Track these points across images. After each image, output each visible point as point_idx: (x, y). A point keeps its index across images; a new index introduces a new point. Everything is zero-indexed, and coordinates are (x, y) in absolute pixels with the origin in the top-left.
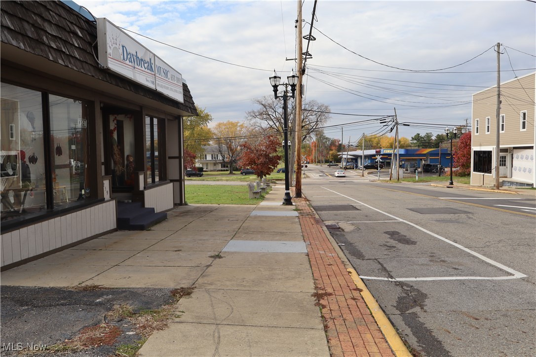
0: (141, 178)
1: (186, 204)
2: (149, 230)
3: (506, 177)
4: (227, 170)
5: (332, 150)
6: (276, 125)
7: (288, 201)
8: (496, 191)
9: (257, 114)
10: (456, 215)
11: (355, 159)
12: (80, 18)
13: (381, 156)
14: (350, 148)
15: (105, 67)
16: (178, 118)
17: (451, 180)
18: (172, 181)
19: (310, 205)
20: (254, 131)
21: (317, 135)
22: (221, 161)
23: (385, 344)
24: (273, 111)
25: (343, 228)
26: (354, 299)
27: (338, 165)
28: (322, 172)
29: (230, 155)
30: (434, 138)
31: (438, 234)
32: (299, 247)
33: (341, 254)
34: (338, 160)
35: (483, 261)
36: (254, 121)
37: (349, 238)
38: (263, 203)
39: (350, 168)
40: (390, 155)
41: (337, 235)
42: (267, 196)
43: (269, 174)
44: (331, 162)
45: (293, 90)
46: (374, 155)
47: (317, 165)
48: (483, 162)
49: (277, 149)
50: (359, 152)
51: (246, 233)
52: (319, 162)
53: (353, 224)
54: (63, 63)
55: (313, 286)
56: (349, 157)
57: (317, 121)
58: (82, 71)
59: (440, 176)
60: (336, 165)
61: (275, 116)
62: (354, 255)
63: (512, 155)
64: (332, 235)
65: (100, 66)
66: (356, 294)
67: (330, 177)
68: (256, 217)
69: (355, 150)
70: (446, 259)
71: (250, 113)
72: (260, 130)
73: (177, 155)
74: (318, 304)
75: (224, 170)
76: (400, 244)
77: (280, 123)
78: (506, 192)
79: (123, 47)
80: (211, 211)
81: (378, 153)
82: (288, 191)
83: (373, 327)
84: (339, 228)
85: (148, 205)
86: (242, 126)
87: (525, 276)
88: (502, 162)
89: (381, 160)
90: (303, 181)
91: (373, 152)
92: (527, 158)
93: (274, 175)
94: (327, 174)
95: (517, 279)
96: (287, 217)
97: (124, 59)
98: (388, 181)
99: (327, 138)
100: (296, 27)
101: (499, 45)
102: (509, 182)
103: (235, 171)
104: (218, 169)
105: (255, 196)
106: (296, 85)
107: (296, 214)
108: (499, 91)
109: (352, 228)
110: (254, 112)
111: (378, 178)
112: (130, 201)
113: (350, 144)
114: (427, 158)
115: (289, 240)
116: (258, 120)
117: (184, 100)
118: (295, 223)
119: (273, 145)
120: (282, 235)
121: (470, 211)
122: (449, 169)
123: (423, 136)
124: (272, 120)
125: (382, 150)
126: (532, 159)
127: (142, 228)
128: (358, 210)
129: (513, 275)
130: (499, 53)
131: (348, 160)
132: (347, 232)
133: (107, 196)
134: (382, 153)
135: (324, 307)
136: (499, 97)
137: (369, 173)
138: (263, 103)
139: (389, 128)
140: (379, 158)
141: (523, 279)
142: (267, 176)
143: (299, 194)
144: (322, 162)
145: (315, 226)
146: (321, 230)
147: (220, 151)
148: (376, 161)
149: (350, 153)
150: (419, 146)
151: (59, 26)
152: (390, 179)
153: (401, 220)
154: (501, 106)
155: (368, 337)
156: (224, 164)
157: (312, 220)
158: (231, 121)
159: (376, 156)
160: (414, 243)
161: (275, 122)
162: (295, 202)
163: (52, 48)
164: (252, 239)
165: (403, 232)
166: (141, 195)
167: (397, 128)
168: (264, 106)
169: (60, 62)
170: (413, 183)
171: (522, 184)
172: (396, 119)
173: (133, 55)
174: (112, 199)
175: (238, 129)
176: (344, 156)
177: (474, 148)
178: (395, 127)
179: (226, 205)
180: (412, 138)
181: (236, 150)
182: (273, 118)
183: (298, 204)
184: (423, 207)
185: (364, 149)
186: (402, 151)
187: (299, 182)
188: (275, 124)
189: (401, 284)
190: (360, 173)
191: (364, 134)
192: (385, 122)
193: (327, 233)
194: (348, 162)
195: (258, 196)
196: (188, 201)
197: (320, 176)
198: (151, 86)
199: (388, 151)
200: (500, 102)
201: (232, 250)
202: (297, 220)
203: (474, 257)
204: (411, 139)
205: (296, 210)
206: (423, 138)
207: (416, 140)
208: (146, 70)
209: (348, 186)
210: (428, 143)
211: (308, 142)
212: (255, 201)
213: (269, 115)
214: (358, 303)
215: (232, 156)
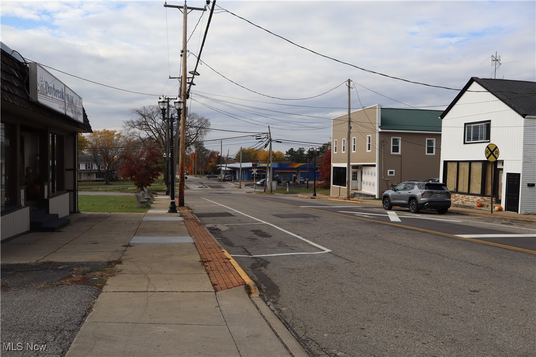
0: (46, 187)
1: (79, 212)
2: (60, 231)
3: (357, 190)
4: (102, 181)
5: (211, 162)
6: (155, 136)
7: (173, 209)
8: (347, 201)
9: (136, 124)
10: (307, 219)
11: (234, 171)
12: (14, 61)
13: (257, 169)
14: (228, 160)
15: (35, 101)
16: (74, 135)
17: (315, 192)
18: (68, 191)
19: (192, 213)
20: (132, 141)
21: (196, 147)
22: (96, 171)
23: (240, 278)
24: (153, 121)
25: (220, 229)
26: (225, 262)
27: (217, 177)
28: (201, 183)
29: (106, 165)
30: (305, 153)
31: (288, 231)
32: (189, 240)
33: (218, 243)
34: (218, 172)
35: (311, 245)
36: (132, 130)
37: (224, 235)
38: (150, 211)
39: (228, 180)
40: (265, 168)
41: (215, 233)
42: (152, 205)
43: (150, 186)
44: (210, 174)
45: (179, 114)
46: (250, 168)
47: (196, 176)
48: (340, 177)
49: (158, 161)
50: (237, 165)
51: (144, 232)
52: (198, 173)
53: (227, 226)
54: (11, 101)
55: (200, 258)
56: (227, 169)
57: (197, 134)
58: (22, 105)
59: (308, 188)
60: (215, 177)
61: (154, 127)
62: (227, 245)
63: (362, 171)
64: (212, 233)
65: (30, 99)
66: (226, 261)
67: (209, 188)
68: (148, 222)
69: (234, 163)
70: (289, 245)
71: (129, 122)
72: (139, 141)
73: (72, 168)
74: (203, 265)
75: (99, 181)
76: (260, 237)
77: (159, 134)
78: (354, 202)
79: (46, 82)
80: (107, 218)
81: (254, 166)
82: (173, 201)
83: (235, 273)
84: (217, 229)
85: (52, 211)
86: (119, 135)
87: (331, 251)
88: (355, 178)
89: (257, 173)
90: (186, 191)
91: (249, 165)
92: (371, 174)
93: (154, 186)
94: (207, 186)
95: (326, 253)
96: (175, 221)
97: (46, 93)
98: (262, 193)
99: (206, 150)
100: (181, 56)
101: (349, 81)
102: (359, 194)
103: (111, 181)
104: (92, 179)
105: (142, 205)
106: (181, 109)
107: (181, 219)
108: (350, 118)
109: (227, 228)
110: (133, 123)
111: (253, 190)
113: (229, 157)
114: (298, 172)
115: (179, 236)
116: (137, 130)
117: (84, 120)
118: (182, 225)
119: (154, 156)
120: (174, 233)
121: (317, 215)
122: (313, 182)
123: (296, 151)
124: (152, 130)
125: (258, 163)
126: (375, 175)
127: (53, 230)
128: (233, 216)
129: (324, 251)
130: (349, 87)
131: (226, 172)
132: (223, 231)
133: (23, 203)
134: (258, 166)
135: (207, 266)
136: (349, 124)
137: (246, 185)
138: (143, 113)
139: (264, 144)
140: (255, 171)
141: (329, 252)
142: (148, 187)
143: (182, 203)
144: (202, 174)
145: (198, 227)
146: (203, 229)
147: (95, 161)
148: (253, 173)
149: (228, 165)
150: (292, 160)
151: (6, 72)
152: (265, 191)
153: (265, 223)
154: (351, 130)
155: (232, 276)
156: (99, 174)
157: (195, 223)
158: (107, 129)
159: (253, 169)
160: (270, 236)
161: (155, 133)
162: (179, 210)
163: (5, 90)
164: (150, 236)
165: (265, 230)
166: (47, 203)
167: (271, 144)
168: (144, 116)
169: (10, 100)
170: (284, 195)
171: (368, 195)
172: (270, 136)
173: (52, 88)
174: (26, 205)
175: (115, 138)
176: (223, 169)
177: (334, 165)
178: (269, 143)
179: (117, 213)
180: (287, 152)
181: (113, 160)
182: (152, 128)
183: (182, 211)
184: (285, 213)
185: (242, 162)
186: (276, 165)
187: (182, 192)
188: (154, 134)
189: (256, 258)
190: (237, 184)
191: (241, 148)
192: (261, 138)
193: (208, 231)
194: (226, 174)
195: (144, 205)
196: (80, 210)
197: (200, 187)
198: (63, 111)
199: (264, 165)
200: (350, 128)
201: (138, 242)
202: (183, 223)
203: (307, 243)
204: (285, 153)
205: (181, 216)
206: (296, 152)
207: (289, 154)
208: (60, 99)
209: (227, 197)
210: (301, 158)
211: (187, 154)
212: (142, 210)
213: (148, 125)
214: (227, 264)
215: (109, 166)
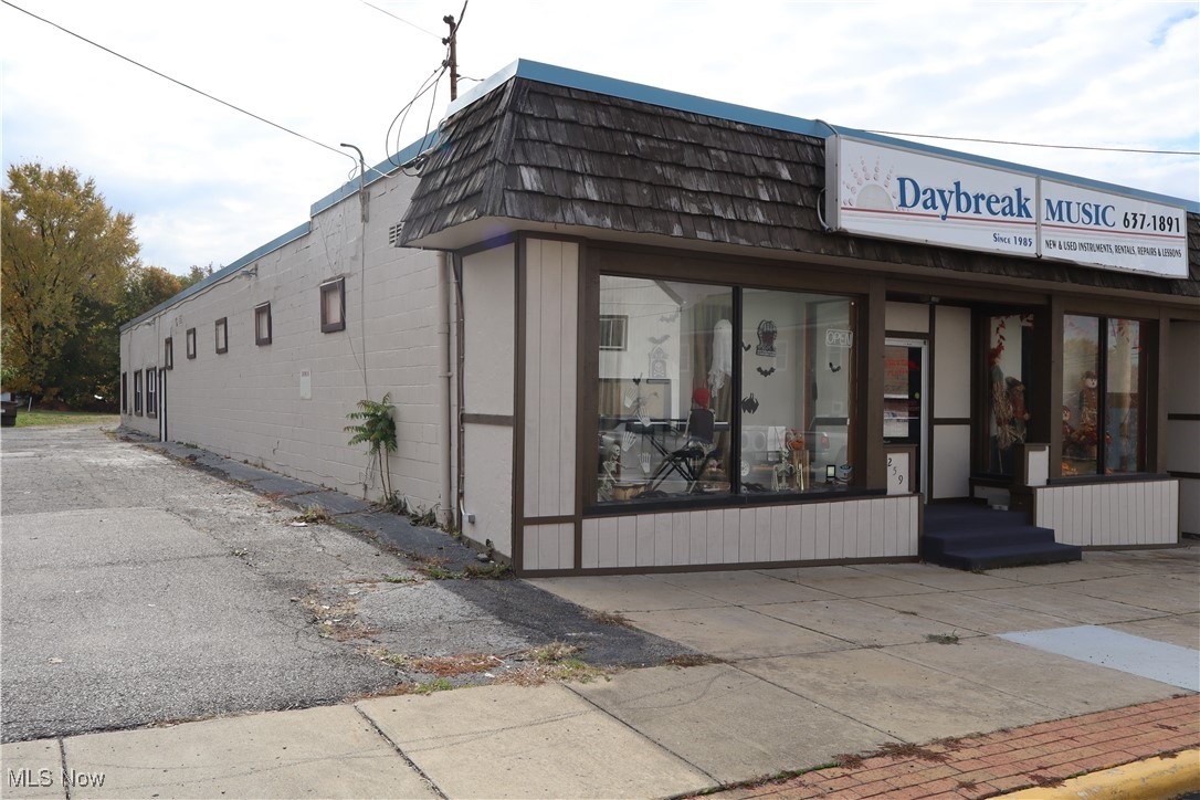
0: (1038, 457)
2: (979, 573)
15: (834, 230)
54: (708, 237)
79: (902, 180)
97: (903, 204)
112: (1006, 508)
127: (963, 565)
133: (897, 486)
163: (688, 214)
166: (1028, 496)
169: (703, 235)
173: (941, 193)
174: (911, 493)
198: (1017, 250)
208: (997, 217)
